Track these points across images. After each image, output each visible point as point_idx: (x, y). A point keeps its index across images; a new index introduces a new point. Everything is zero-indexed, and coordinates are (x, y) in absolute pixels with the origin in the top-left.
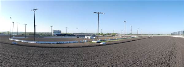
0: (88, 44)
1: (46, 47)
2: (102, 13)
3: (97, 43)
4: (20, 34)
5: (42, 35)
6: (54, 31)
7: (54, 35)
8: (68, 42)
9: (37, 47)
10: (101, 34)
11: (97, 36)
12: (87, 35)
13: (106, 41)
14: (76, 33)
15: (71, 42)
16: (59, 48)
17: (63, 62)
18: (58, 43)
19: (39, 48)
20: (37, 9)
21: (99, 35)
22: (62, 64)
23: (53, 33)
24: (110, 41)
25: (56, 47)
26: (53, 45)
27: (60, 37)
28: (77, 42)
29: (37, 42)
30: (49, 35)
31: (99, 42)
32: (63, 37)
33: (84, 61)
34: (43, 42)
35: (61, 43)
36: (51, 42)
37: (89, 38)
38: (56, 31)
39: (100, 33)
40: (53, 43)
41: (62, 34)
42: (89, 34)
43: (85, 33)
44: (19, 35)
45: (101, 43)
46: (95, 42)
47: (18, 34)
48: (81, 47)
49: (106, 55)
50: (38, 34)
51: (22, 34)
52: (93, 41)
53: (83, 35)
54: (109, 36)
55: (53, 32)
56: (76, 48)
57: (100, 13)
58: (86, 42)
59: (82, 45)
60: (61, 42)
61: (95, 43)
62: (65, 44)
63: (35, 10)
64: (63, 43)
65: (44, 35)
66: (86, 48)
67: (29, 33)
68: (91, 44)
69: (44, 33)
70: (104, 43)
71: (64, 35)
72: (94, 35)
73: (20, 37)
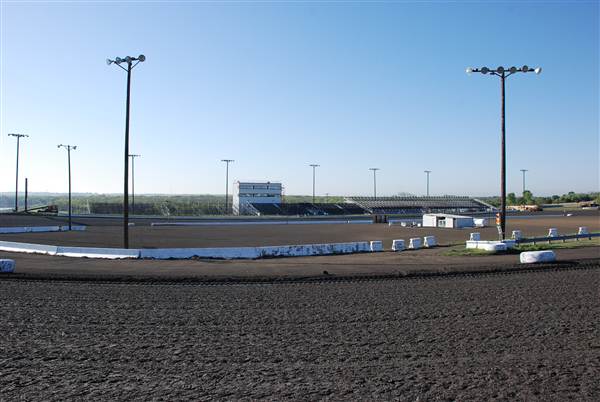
0: (441, 259)
1: (195, 280)
2: (525, 69)
3: (499, 252)
4: (34, 208)
5: (173, 210)
6: (242, 186)
7: (243, 211)
8: (326, 247)
9: (143, 281)
10: (522, 201)
11: (500, 209)
12: (433, 209)
13: (556, 243)
14: (371, 194)
15: (339, 247)
16: (271, 280)
17: (298, 365)
18: (266, 257)
19: (154, 290)
20: (142, 58)
21: (508, 207)
22: (297, 372)
23: (236, 201)
24: (586, 241)
25: (257, 280)
26: (238, 264)
27: (277, 222)
28: (375, 248)
29: (146, 253)
30: (215, 211)
31: (514, 246)
32: (296, 222)
33: (422, 360)
34: (177, 252)
35: (282, 256)
36: (228, 252)
37: (449, 223)
38: (254, 186)
39: (512, 196)
40: (240, 256)
41: (288, 201)
42: (448, 198)
43: (419, 195)
44: (27, 213)
45: (527, 257)
46: (487, 246)
47: (21, 209)
48: (401, 276)
49: (566, 331)
50: (147, 206)
51: (50, 209)
52: (471, 245)
53: (411, 209)
54: (576, 214)
55: (234, 192)
56: (371, 284)
57: (513, 70)
58: (431, 247)
59: (408, 262)
60: (284, 249)
61: (484, 254)
62: (309, 260)
63: (129, 60)
64: (294, 252)
65: (187, 212)
66: (432, 282)
67: (92, 197)
68: (459, 261)
69: (185, 198)
70: (546, 259)
71: (302, 208)
72: (475, 208)
73: (34, 224)
